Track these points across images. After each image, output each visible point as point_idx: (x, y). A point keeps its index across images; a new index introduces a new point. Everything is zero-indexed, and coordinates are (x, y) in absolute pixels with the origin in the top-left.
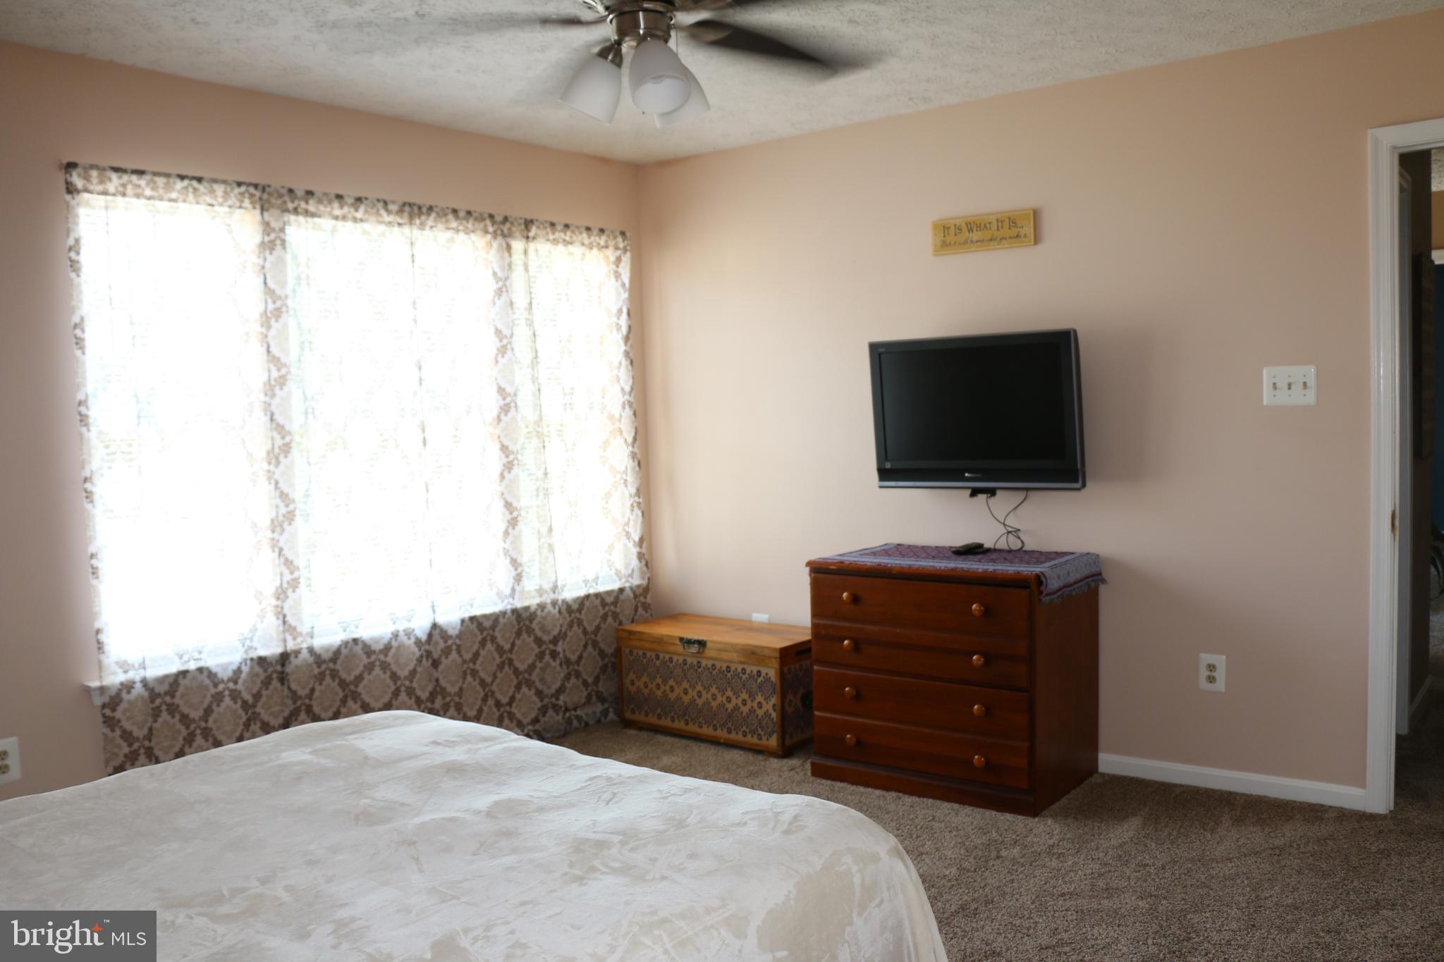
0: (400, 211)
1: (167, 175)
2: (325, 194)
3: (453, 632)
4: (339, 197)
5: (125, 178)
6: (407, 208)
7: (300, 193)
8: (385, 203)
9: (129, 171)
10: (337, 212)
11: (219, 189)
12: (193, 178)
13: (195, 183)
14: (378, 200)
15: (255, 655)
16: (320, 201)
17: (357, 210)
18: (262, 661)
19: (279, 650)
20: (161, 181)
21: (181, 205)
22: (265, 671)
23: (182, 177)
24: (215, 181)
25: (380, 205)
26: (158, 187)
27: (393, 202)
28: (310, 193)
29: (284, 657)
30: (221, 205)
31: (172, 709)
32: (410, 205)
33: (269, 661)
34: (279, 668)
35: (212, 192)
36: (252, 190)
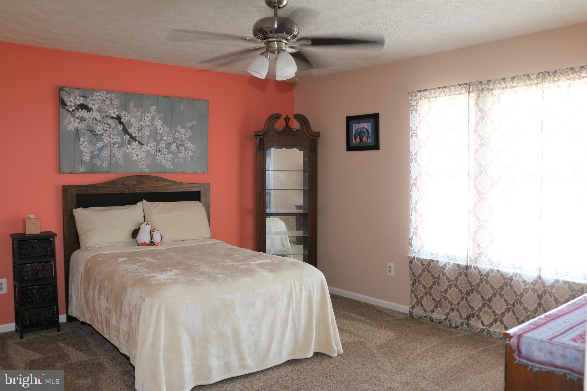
0: (537, 78)
1: (434, 89)
2: (497, 79)
3: (548, 284)
4: (503, 79)
5: (422, 93)
6: (541, 75)
7: (485, 82)
8: (528, 75)
9: (423, 91)
10: (504, 86)
11: (453, 89)
12: (443, 87)
13: (444, 89)
14: (524, 75)
15: (456, 263)
16: (494, 83)
17: (513, 83)
18: (458, 265)
19: (465, 264)
20: (433, 91)
21: (439, 98)
22: (459, 270)
23: (439, 88)
24: (451, 86)
25: (526, 77)
26: (432, 93)
27: (533, 74)
28: (489, 81)
29: (467, 267)
30: (453, 95)
31: (429, 271)
32: (543, 73)
33: (461, 267)
34: (465, 271)
35: (450, 90)
36: (465, 86)
